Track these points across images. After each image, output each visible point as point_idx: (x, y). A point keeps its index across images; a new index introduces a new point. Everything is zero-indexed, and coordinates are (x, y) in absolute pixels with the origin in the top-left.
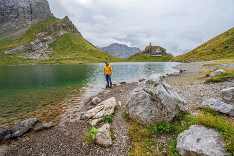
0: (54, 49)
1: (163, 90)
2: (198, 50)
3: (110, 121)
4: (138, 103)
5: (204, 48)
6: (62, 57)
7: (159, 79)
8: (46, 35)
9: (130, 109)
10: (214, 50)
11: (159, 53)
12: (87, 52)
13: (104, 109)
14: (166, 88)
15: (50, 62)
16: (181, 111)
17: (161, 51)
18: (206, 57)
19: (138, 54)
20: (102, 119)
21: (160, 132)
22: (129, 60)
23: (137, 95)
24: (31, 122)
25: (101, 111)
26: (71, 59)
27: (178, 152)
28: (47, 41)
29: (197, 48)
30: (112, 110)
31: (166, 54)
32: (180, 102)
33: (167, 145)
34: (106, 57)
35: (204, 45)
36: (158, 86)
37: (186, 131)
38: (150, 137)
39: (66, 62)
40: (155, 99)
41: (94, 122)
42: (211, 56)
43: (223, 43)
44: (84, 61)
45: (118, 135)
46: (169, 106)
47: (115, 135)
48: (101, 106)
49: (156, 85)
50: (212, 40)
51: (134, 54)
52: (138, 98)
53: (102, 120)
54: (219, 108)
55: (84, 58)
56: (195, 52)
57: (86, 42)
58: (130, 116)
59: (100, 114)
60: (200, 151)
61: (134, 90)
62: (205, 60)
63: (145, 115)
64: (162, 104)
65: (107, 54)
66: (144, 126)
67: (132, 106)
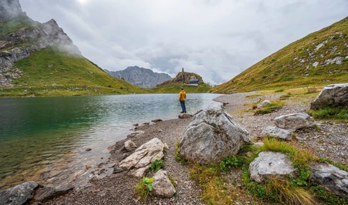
0: (25, 70)
1: (227, 120)
2: (238, 79)
3: (162, 168)
4: (198, 138)
5: (244, 77)
6: (41, 84)
7: (220, 108)
8: (7, 46)
9: (186, 149)
10: (253, 80)
11: (195, 82)
12: (89, 77)
13: (149, 154)
14: (228, 118)
15: (16, 93)
16: (245, 142)
17: (197, 80)
18: (247, 88)
19: (168, 82)
20: (150, 166)
21: (230, 167)
22: (155, 90)
23: (195, 130)
24: (28, 187)
25: (146, 157)
26: (58, 88)
27: (254, 181)
28: (10, 55)
29: (236, 77)
30: (161, 153)
31: (203, 83)
32: (243, 132)
33: (239, 179)
34: (121, 85)
35: (243, 74)
36: (220, 116)
37: (257, 159)
38: (219, 175)
39: (50, 93)
40: (218, 131)
41: (139, 172)
42: (251, 87)
43: (261, 73)
44: (84, 92)
45: (179, 182)
46: (235, 138)
47: (176, 182)
48: (143, 151)
49: (218, 115)
50: (250, 69)
51: (162, 82)
52: (197, 132)
53: (150, 168)
54: (278, 134)
55: (84, 87)
56: (235, 81)
57: (88, 63)
58: (188, 156)
59: (146, 160)
60: (274, 172)
61: (191, 124)
62: (246, 91)
63: (208, 152)
64: (227, 136)
65: (123, 82)
66: (208, 166)
67: (189, 144)
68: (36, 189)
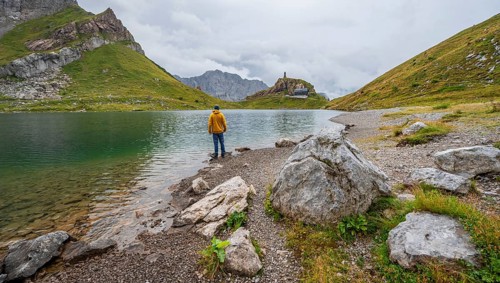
0: (74, 77)
1: (350, 154)
2: (370, 89)
3: (244, 225)
4: (302, 182)
5: (380, 85)
6: (94, 94)
7: (339, 135)
8: (55, 46)
9: (282, 197)
10: (396, 89)
11: (303, 93)
12: (154, 85)
13: (226, 201)
14: (353, 151)
15: (63, 107)
16: (381, 192)
17: (306, 90)
18: (385, 102)
19: (262, 93)
20: (225, 220)
21: (353, 233)
22: (244, 104)
23: (297, 168)
24: (55, 240)
25: (220, 206)
26: (114, 100)
27: (396, 263)
28: (58, 58)
29: (368, 85)
30: (244, 201)
31: (314, 95)
32: (377, 176)
33: (370, 255)
34: (196, 97)
35: (379, 80)
36: (339, 148)
37: (403, 225)
38: (334, 245)
39: (104, 107)
40: (335, 171)
41: (209, 230)
42: (392, 101)
43: (409, 78)
44: (147, 106)
45: (268, 250)
46: (363, 185)
47: (264, 250)
48: (217, 196)
49: (335, 146)
50: (392, 73)
51: (254, 93)
52: (300, 172)
53: (225, 224)
55: (148, 100)
56: (365, 91)
57: (152, 66)
58: (284, 210)
59: (220, 211)
60: (436, 253)
61: (290, 158)
62: (384, 107)
63: (318, 205)
64: (350, 181)
65: (195, 92)
66: (316, 227)
67: (287, 190)
68: (66, 242)
